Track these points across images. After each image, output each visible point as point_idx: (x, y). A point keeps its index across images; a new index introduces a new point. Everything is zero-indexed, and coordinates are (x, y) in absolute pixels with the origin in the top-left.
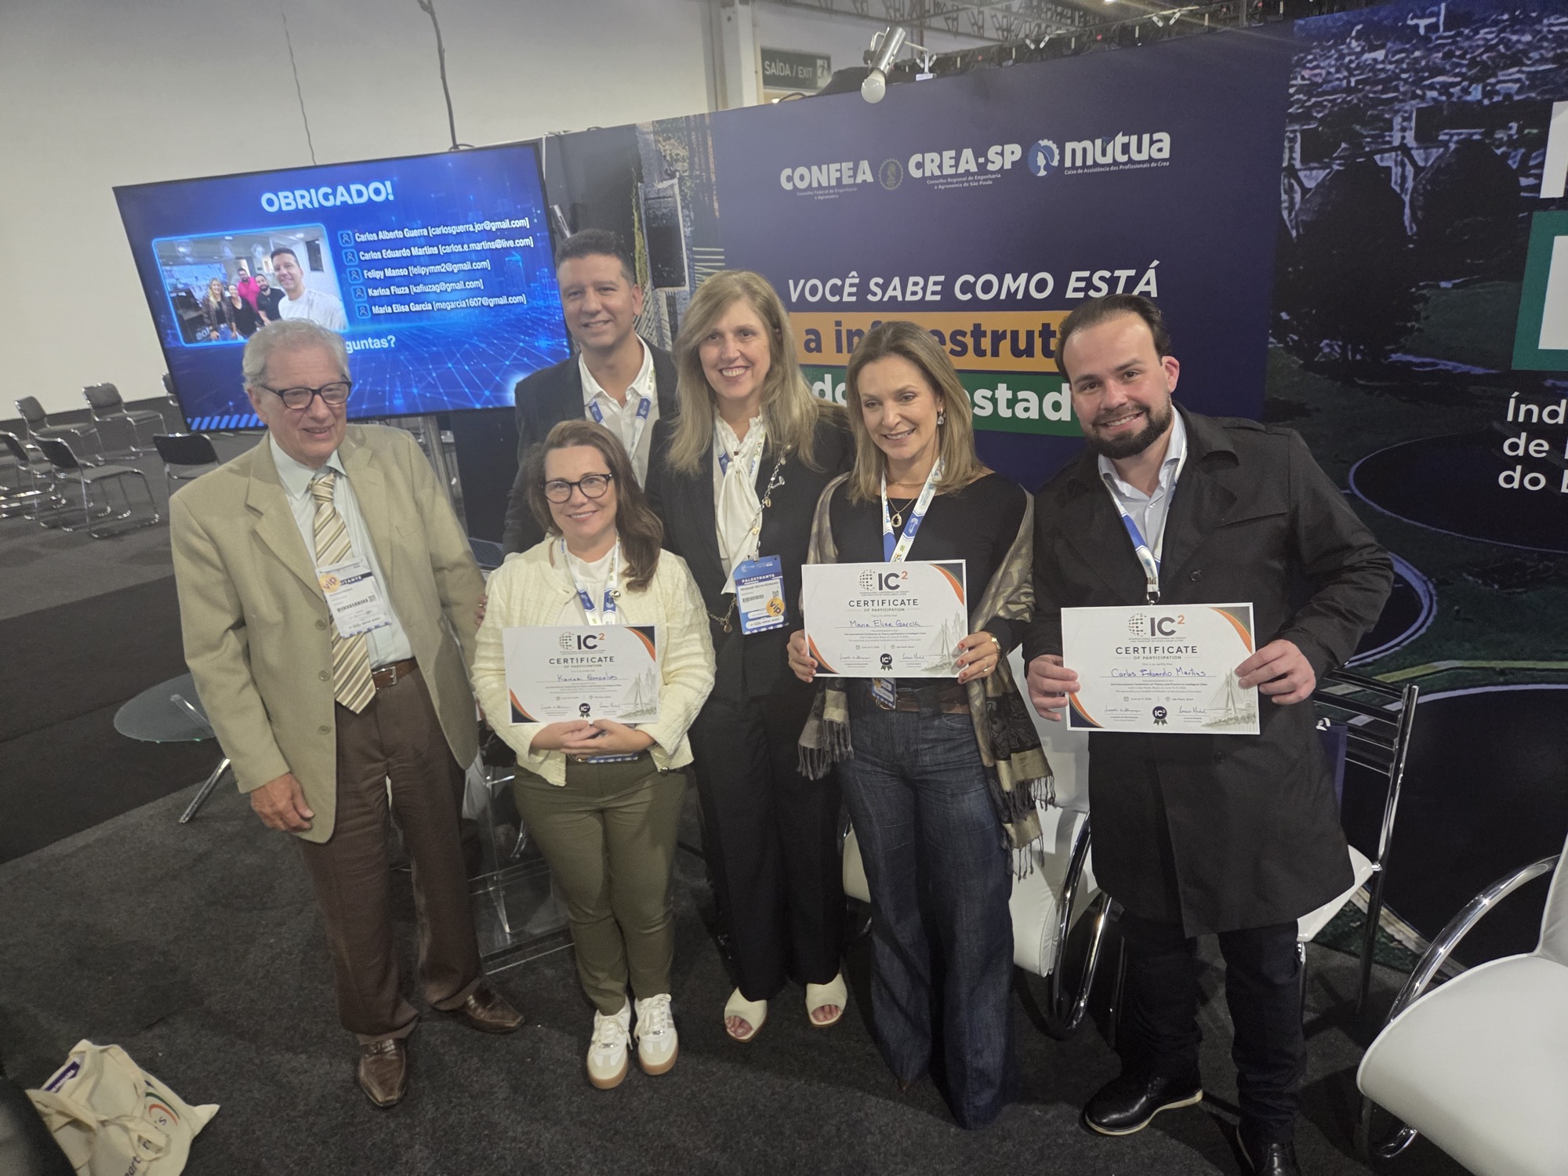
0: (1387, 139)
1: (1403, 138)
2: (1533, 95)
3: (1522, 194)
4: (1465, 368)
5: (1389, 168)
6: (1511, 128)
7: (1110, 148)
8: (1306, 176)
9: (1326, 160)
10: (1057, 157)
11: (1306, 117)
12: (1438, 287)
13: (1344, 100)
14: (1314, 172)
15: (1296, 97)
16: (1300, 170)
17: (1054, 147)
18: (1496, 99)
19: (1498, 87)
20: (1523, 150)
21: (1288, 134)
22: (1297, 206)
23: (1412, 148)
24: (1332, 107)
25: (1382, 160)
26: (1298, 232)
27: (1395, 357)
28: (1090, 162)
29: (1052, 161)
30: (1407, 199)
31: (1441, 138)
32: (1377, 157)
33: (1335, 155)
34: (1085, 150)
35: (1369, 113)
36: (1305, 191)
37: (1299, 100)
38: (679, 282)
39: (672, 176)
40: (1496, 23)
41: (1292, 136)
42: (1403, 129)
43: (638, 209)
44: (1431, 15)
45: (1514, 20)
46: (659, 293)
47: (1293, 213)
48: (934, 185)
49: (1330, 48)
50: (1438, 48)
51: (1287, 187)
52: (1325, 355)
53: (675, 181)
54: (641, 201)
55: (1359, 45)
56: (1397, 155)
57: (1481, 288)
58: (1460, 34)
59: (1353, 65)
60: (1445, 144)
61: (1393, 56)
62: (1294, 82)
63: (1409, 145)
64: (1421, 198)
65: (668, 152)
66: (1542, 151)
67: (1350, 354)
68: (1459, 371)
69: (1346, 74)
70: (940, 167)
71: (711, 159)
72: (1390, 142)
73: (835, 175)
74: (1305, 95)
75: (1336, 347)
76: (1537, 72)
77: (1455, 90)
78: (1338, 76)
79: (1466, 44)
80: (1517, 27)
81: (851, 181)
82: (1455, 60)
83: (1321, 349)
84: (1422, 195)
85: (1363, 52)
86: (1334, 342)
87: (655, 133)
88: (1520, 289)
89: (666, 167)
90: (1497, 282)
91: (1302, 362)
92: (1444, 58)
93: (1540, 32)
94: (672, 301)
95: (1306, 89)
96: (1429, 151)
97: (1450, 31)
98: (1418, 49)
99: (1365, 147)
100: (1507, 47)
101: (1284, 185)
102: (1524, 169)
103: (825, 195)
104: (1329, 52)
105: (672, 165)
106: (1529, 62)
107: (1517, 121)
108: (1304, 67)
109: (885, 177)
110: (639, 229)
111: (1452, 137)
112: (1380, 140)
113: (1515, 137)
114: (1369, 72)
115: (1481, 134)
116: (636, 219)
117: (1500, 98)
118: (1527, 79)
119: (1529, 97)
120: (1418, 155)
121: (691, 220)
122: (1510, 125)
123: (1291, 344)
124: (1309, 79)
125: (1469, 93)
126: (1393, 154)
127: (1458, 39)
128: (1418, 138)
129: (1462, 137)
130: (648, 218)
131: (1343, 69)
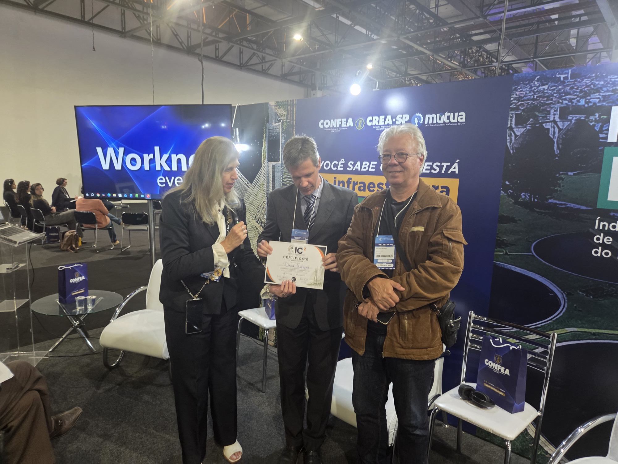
0: (548, 118)
1: (554, 118)
2: (604, 104)
3: (600, 140)
4: (578, 206)
5: (549, 129)
6: (596, 115)
7: (442, 117)
8: (516, 130)
9: (524, 125)
10: (422, 120)
11: (517, 109)
12: (567, 174)
13: (532, 103)
14: (520, 129)
15: (513, 101)
16: (514, 128)
17: (421, 116)
18: (590, 105)
19: (591, 100)
20: (601, 124)
21: (510, 115)
22: (513, 142)
23: (557, 122)
24: (527, 105)
25: (546, 125)
26: (513, 151)
27: (550, 201)
28: (435, 122)
29: (420, 121)
30: (555, 140)
31: (569, 118)
32: (544, 125)
33: (528, 123)
34: (433, 118)
35: (542, 108)
36: (516, 136)
37: (514, 103)
38: (277, 160)
39: (279, 121)
40: (590, 77)
41: (511, 115)
42: (554, 115)
43: (266, 133)
44: (565, 74)
45: (597, 77)
46: (269, 164)
47: (511, 144)
48: (375, 128)
49: (527, 84)
50: (568, 85)
51: (509, 134)
52: (522, 199)
53: (280, 123)
54: (267, 130)
55: (538, 84)
56: (552, 124)
57: (585, 175)
58: (576, 81)
59: (535, 91)
60: (571, 121)
61: (551, 88)
62: (513, 96)
63: (557, 120)
64: (561, 140)
65: (279, 113)
66: (608, 124)
67: (532, 199)
68: (576, 208)
69: (533, 94)
70: (379, 122)
71: (294, 116)
72: (549, 119)
73: (339, 123)
74: (517, 101)
75: (527, 196)
76: (605, 95)
77: (575, 101)
78: (530, 94)
79: (579, 84)
80: (598, 79)
81: (345, 126)
82: (574, 90)
83: (521, 196)
84: (561, 139)
85: (539, 86)
86: (526, 194)
87: (275, 106)
88: (600, 177)
89: (278, 118)
90: (591, 173)
91: (514, 201)
92: (570, 89)
93: (607, 81)
94: (274, 167)
95: (517, 99)
96: (564, 123)
97: (573, 79)
98: (561, 86)
99: (539, 121)
100: (594, 86)
101: (508, 133)
102: (601, 131)
103: (335, 130)
104: (527, 85)
105: (280, 117)
106: (602, 92)
107: (598, 113)
108: (517, 91)
109: (358, 125)
110: (265, 140)
111: (573, 118)
112: (545, 118)
113: (598, 119)
114: (541, 93)
115: (584, 117)
116: (264, 136)
117: (592, 104)
118: (602, 98)
119: (603, 104)
120: (560, 124)
121: (284, 137)
122: (596, 114)
123: (509, 194)
124: (518, 95)
125: (580, 102)
126: (550, 123)
127: (576, 82)
128: (560, 118)
129: (577, 118)
130: (269, 136)
131: (532, 92)
